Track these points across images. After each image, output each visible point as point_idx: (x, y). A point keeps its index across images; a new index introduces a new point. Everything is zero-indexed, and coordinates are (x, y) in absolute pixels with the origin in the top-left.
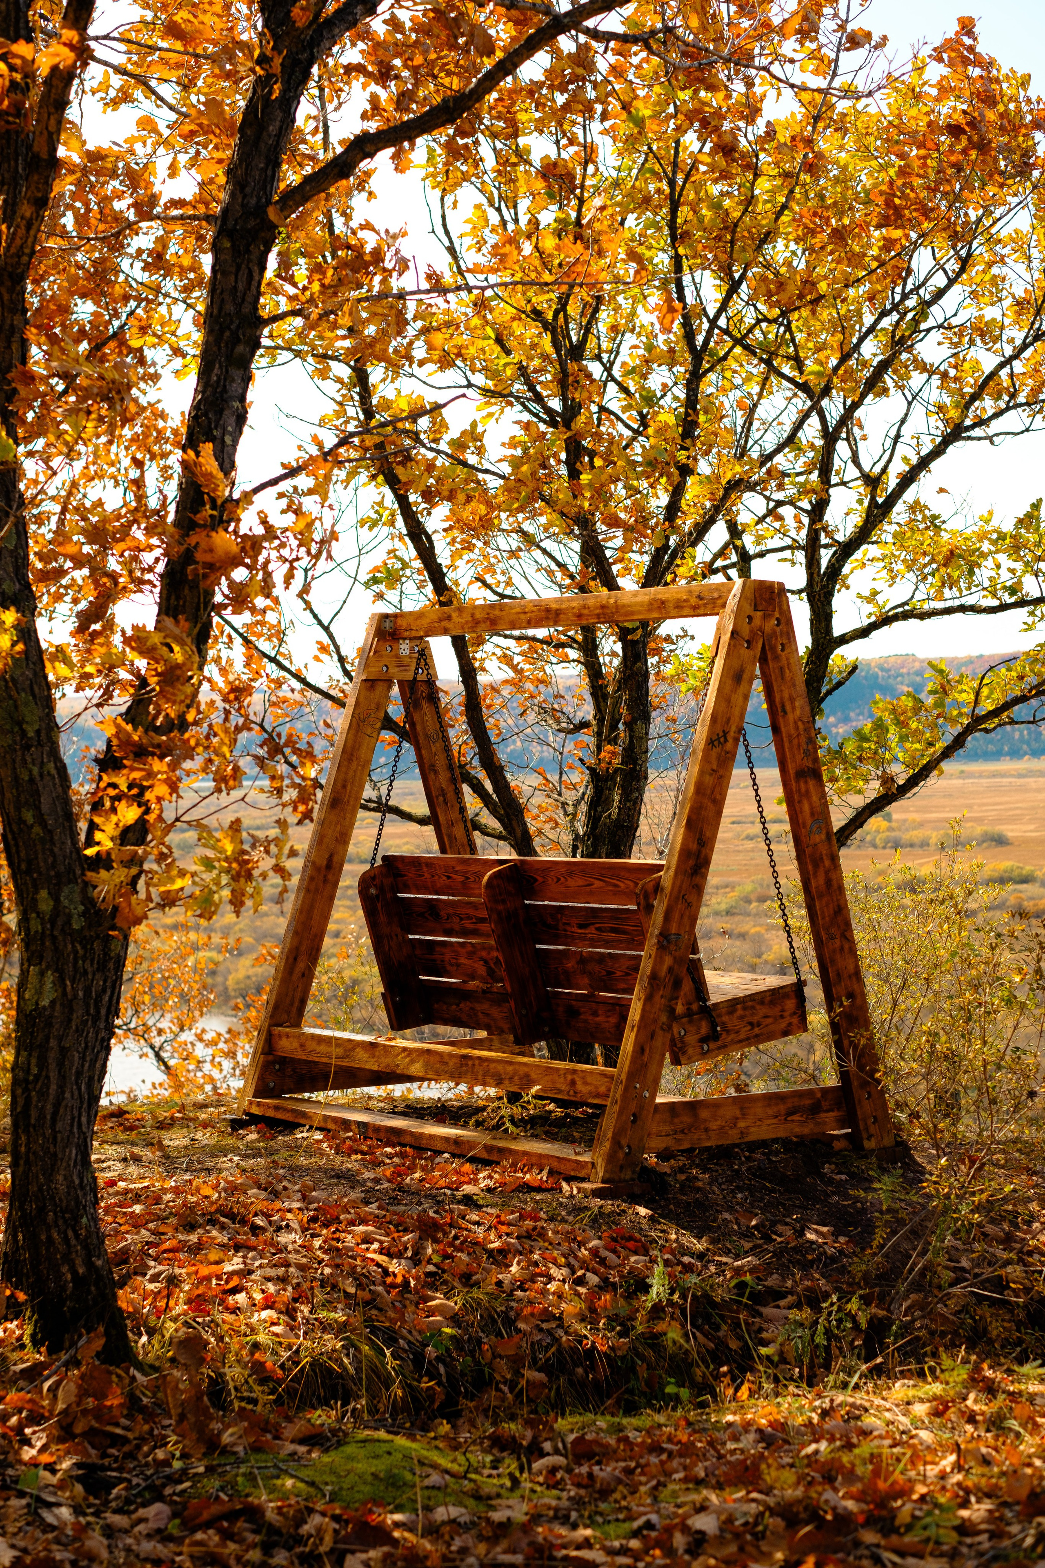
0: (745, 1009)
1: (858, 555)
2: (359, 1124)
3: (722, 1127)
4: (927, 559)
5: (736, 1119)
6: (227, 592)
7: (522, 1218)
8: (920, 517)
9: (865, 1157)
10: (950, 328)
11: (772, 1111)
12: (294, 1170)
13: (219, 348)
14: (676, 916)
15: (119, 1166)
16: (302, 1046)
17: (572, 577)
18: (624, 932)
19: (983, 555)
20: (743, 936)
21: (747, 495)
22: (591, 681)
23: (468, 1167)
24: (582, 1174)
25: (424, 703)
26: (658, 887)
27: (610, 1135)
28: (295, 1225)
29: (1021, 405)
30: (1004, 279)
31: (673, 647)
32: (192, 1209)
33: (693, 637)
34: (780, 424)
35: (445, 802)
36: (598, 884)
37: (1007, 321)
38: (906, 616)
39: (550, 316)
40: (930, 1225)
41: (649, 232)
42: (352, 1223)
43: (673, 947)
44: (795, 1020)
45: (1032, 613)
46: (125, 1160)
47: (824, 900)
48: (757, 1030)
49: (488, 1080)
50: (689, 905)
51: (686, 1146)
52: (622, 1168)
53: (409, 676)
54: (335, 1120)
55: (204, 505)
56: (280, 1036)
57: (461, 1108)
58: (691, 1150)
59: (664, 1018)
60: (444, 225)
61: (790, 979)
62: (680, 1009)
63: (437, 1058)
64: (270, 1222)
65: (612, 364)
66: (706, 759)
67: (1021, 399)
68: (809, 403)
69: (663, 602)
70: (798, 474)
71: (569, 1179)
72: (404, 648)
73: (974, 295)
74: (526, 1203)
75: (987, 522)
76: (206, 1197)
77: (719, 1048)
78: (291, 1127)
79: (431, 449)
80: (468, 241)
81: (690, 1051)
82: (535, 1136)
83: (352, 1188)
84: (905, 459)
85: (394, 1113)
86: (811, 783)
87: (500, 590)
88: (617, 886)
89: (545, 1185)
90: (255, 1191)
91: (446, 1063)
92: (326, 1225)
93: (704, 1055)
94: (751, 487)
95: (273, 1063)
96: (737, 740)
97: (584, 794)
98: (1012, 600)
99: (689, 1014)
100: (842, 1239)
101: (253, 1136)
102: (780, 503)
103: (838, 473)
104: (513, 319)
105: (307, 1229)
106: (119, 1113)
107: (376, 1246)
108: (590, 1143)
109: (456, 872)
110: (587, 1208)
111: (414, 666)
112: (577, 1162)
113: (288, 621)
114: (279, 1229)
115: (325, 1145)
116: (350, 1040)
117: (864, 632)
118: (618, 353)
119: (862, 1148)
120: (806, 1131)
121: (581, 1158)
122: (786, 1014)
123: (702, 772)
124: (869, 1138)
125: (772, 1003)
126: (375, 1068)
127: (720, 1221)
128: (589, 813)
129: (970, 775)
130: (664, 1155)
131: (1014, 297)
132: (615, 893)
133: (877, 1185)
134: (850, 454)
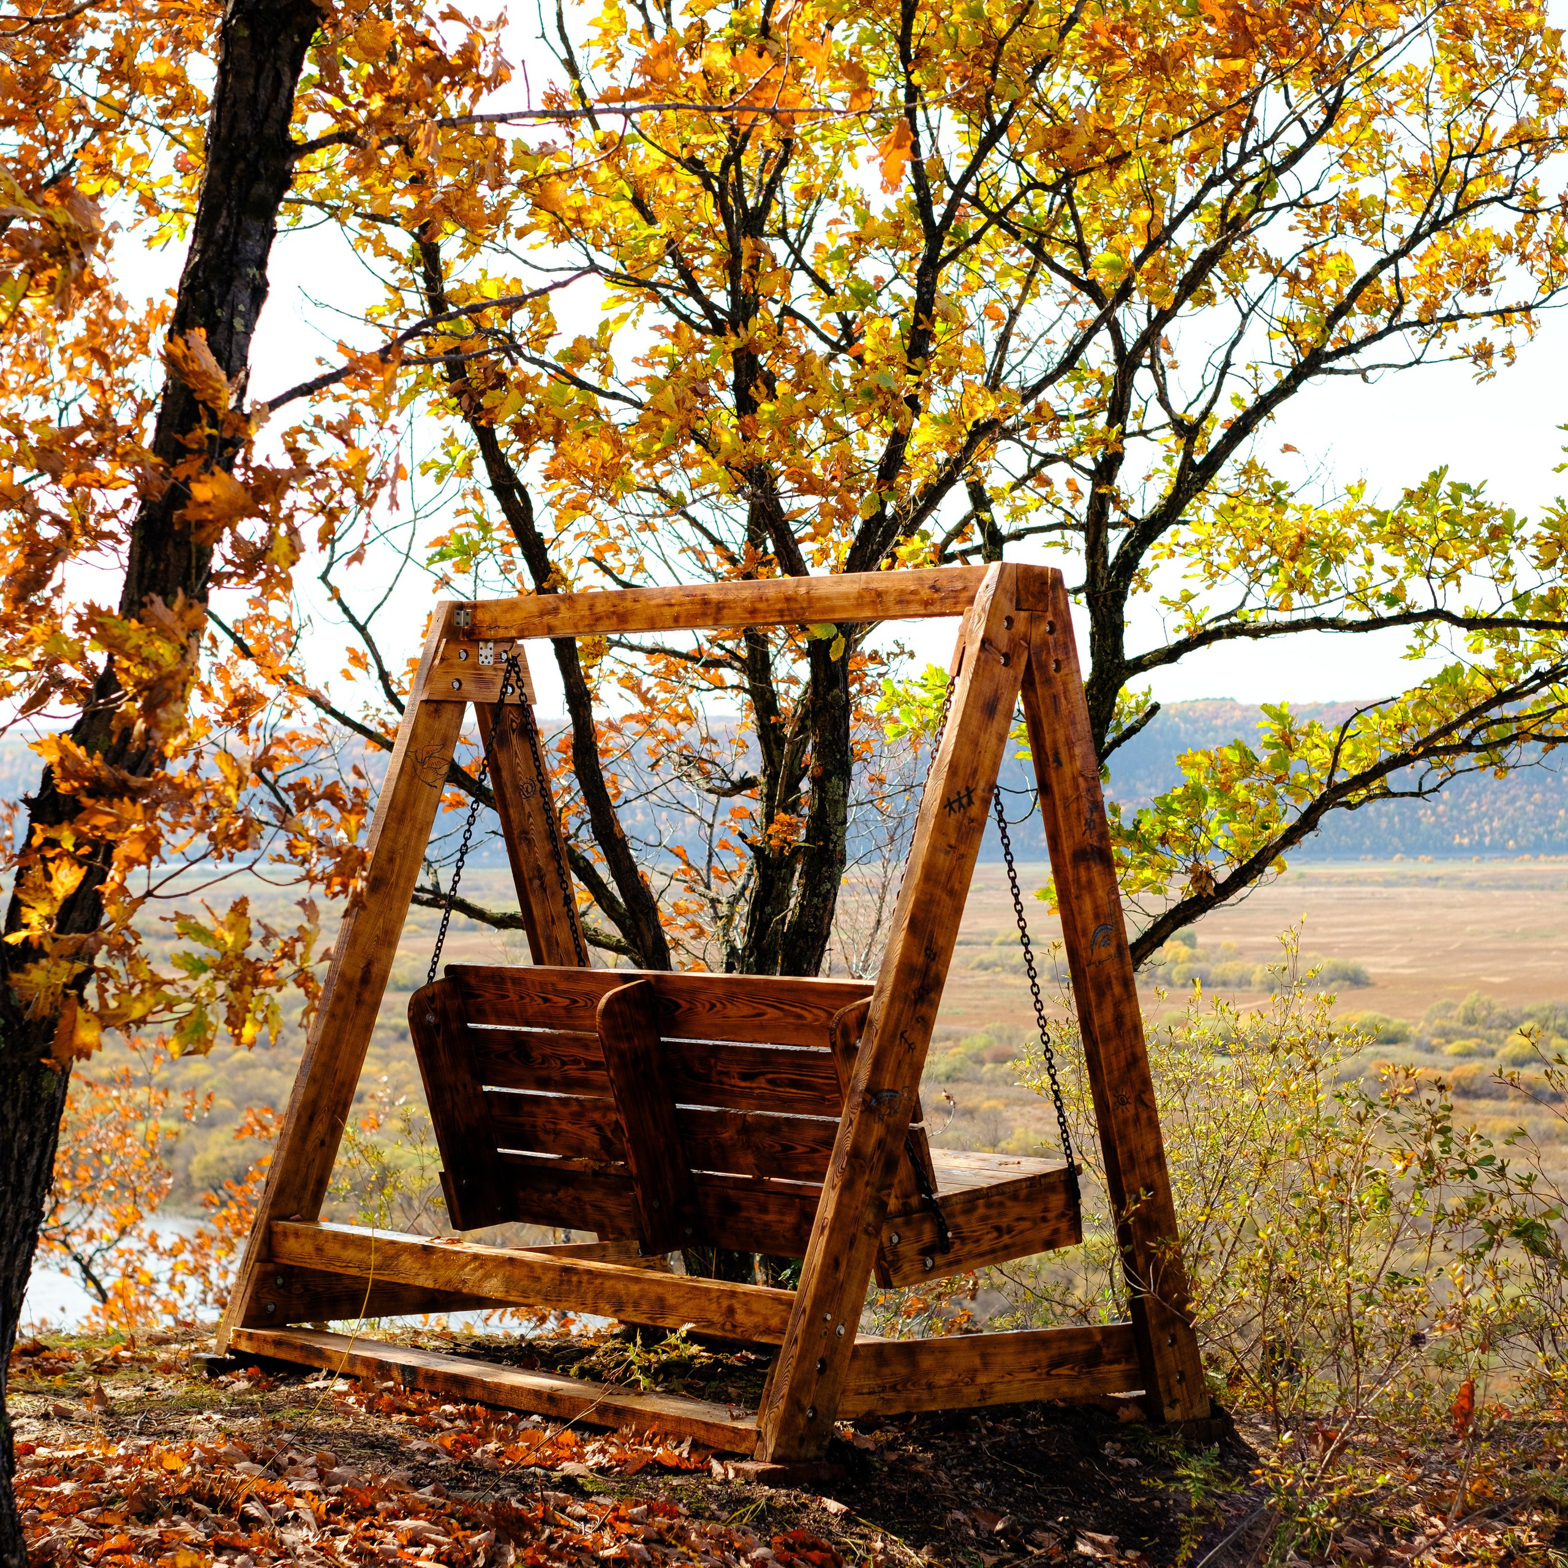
0: (989, 1206)
1: (1166, 537)
2: (404, 1369)
3: (954, 1383)
4: (1265, 548)
5: (973, 1373)
6: (230, 555)
7: (651, 1512)
8: (1256, 486)
9: (1166, 1432)
10: (1308, 206)
11: (1027, 1360)
12: (304, 1434)
13: (229, 188)
14: (891, 1063)
15: (37, 1425)
16: (319, 1249)
17: (732, 560)
18: (810, 1087)
19: (1349, 545)
20: (970, 1113)
21: (1003, 444)
22: (760, 718)
23: (569, 1436)
24: (742, 1449)
25: (514, 739)
26: (862, 1019)
27: (785, 1390)
28: (307, 1516)
29: (1408, 325)
30: (1390, 138)
31: (883, 669)
32: (150, 1488)
33: (912, 655)
34: (1048, 342)
35: (543, 888)
36: (771, 1013)
37: (1392, 201)
38: (1233, 632)
39: (716, 167)
40: (1262, 1535)
41: (865, 48)
42: (394, 1515)
43: (885, 1110)
44: (1064, 1225)
45: (1420, 633)
46: (46, 1416)
47: (1112, 1045)
48: (1006, 1239)
49: (602, 1305)
50: (911, 1047)
51: (899, 1409)
52: (802, 1440)
53: (493, 696)
54: (367, 1362)
55: (198, 420)
56: (285, 1234)
57: (557, 1349)
58: (905, 1417)
59: (869, 1217)
60: (561, 27)
61: (1059, 1163)
62: (893, 1204)
63: (525, 1271)
64: (270, 1511)
65: (802, 245)
66: (940, 828)
67: (1410, 313)
68: (1095, 312)
69: (879, 594)
70: (1079, 417)
71: (723, 1456)
72: (486, 654)
73: (1345, 160)
74: (657, 1490)
75: (1356, 497)
76: (172, 1472)
77: (949, 1264)
78: (299, 1372)
79: (533, 360)
80: (597, 53)
81: (906, 1268)
82: (670, 1392)
83: (394, 1463)
84: (1237, 399)
85: (455, 1353)
86: (1096, 870)
87: (625, 577)
88: (800, 1017)
89: (685, 1465)
90: (247, 1464)
91: (538, 1279)
92: (354, 1518)
93: (927, 1273)
94: (1008, 434)
95: (274, 1275)
96: (986, 803)
97: (744, 887)
98: (1394, 611)
99: (906, 1211)
100: (1131, 1554)
101: (243, 1385)
102: (1049, 459)
103: (1136, 416)
104: (661, 170)
105: (326, 1523)
106: (36, 1349)
107: (430, 1549)
108: (754, 1404)
109: (557, 992)
110: (749, 1500)
111: (500, 682)
112: (734, 1430)
113: (304, 616)
114: (283, 1522)
115: (351, 1400)
116: (393, 1243)
117: (1170, 655)
118: (810, 228)
119: (1161, 1418)
120: (1079, 1391)
121: (740, 1425)
122: (1051, 1215)
123: (933, 849)
124: (1172, 1404)
125: (1030, 1199)
126: (429, 1284)
127: (948, 1523)
128: (752, 914)
129: (1314, 881)
130: (865, 1424)
131: (1404, 165)
132: (797, 1028)
133: (1182, 1471)
134: (1154, 388)
